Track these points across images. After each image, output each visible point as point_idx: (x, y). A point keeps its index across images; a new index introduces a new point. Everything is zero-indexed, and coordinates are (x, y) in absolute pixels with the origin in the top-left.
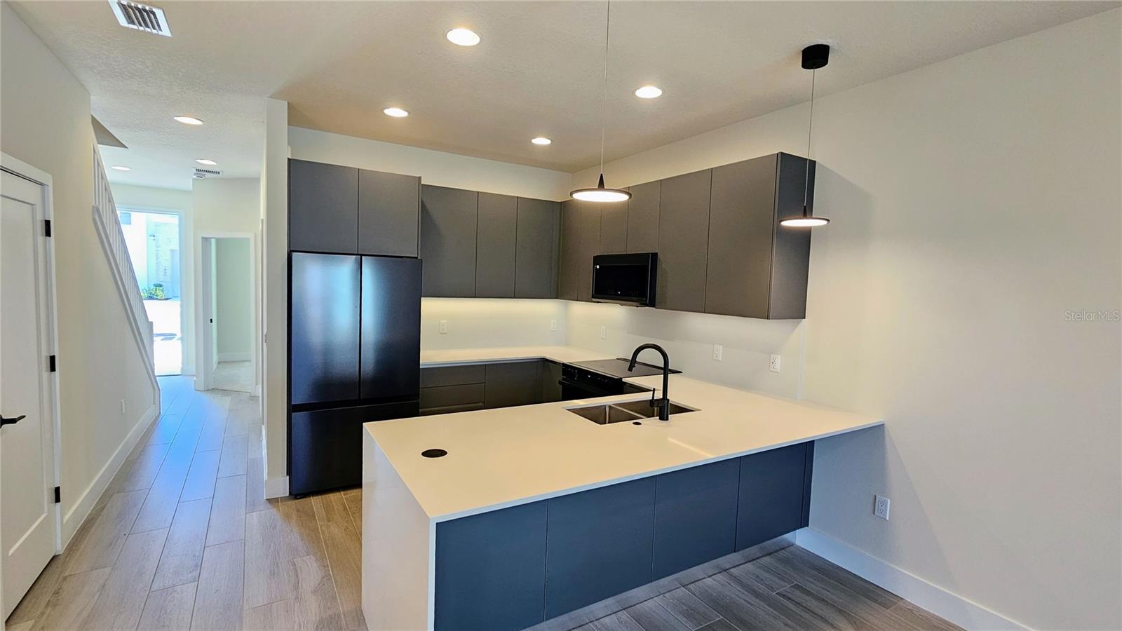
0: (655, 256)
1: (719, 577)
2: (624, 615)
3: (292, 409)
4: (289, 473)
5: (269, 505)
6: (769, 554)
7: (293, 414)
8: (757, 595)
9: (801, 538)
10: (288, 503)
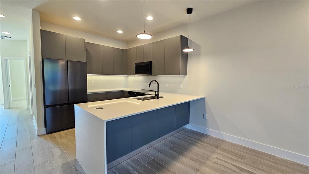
0: (151, 62)
1: (172, 137)
2: (151, 148)
3: (45, 107)
4: (46, 126)
5: (39, 137)
6: (182, 131)
7: (46, 108)
8: (181, 139)
9: (188, 126)
10: (46, 135)
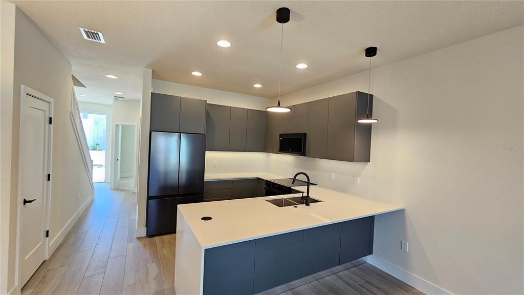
0: (305, 134)
1: (332, 276)
2: (289, 293)
3: (149, 198)
4: (147, 226)
5: (137, 240)
6: (355, 266)
8: (349, 285)
9: (369, 260)
10: (146, 239)
